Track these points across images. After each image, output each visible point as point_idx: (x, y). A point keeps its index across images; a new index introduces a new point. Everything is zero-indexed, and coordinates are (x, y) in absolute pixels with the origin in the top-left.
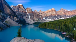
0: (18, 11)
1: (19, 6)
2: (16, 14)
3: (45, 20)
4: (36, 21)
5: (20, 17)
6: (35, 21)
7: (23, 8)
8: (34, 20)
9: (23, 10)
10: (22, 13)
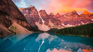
0: (28, 14)
1: (30, 8)
2: (26, 18)
3: (65, 26)
4: (53, 28)
5: (31, 23)
6: (50, 28)
7: (34, 10)
8: (49, 26)
9: (35, 13)
10: (34, 16)
